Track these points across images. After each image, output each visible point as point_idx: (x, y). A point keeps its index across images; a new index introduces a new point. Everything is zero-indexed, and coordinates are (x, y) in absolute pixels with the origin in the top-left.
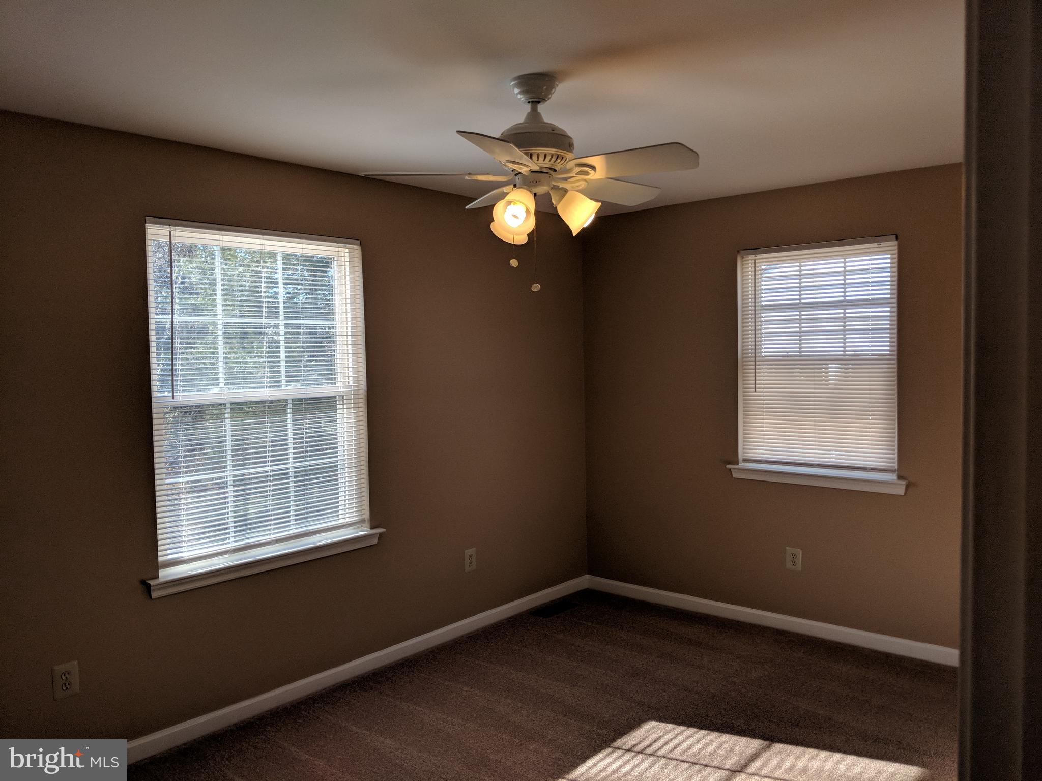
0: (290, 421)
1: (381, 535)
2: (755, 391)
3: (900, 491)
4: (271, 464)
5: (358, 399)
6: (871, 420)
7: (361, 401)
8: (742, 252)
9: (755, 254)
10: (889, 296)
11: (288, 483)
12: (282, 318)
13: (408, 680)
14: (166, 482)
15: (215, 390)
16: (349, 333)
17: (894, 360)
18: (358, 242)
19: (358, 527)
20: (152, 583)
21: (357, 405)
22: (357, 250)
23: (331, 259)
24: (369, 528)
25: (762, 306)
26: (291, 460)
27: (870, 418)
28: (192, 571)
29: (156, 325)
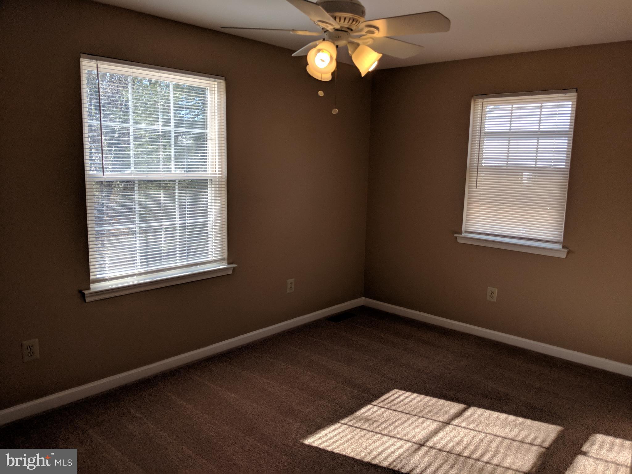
0: (177, 194)
1: (234, 269)
2: (476, 188)
3: (563, 255)
4: (164, 221)
5: (222, 182)
6: (549, 210)
7: (223, 183)
8: (475, 97)
9: (483, 98)
10: (568, 129)
11: (175, 233)
12: (172, 127)
13: (248, 357)
14: (95, 230)
15: (128, 172)
16: (217, 139)
17: (567, 171)
18: (224, 78)
19: (220, 263)
20: (86, 292)
21: (221, 186)
22: (223, 83)
23: (206, 89)
24: (227, 263)
25: (485, 133)
26: (177, 219)
27: (548, 208)
28: (112, 286)
29: (89, 127)
